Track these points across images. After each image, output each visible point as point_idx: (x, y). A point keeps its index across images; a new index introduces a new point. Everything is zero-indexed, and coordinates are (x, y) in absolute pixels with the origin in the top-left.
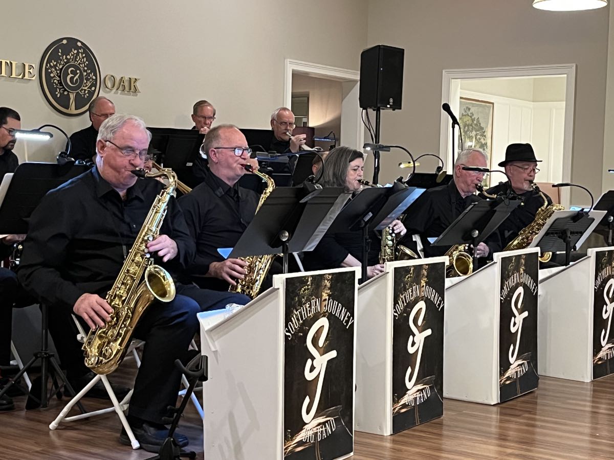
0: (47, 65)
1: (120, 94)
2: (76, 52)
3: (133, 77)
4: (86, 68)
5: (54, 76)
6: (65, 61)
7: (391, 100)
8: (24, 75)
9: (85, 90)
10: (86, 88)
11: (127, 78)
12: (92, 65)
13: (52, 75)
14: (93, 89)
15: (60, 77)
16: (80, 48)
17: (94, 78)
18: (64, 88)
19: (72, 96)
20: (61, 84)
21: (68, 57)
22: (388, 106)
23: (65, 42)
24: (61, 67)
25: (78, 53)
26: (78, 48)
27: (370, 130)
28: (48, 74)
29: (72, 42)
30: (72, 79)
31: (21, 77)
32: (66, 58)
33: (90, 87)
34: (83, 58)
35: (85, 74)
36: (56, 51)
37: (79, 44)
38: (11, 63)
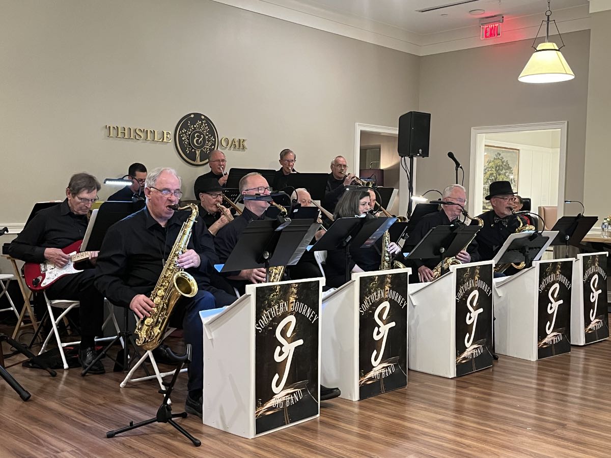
0: (179, 132)
1: (233, 150)
2: (200, 122)
3: (242, 138)
4: (208, 133)
5: (185, 139)
6: (193, 129)
7: (420, 151)
8: (163, 139)
9: (207, 148)
10: (208, 147)
11: (237, 140)
12: (212, 131)
13: (183, 139)
14: (213, 147)
15: (189, 140)
16: (204, 120)
17: (214, 140)
18: (192, 147)
19: (198, 153)
20: (190, 144)
21: (195, 126)
22: (418, 155)
23: (192, 116)
24: (190, 133)
25: (202, 123)
26: (202, 120)
27: (406, 171)
28: (180, 138)
29: (198, 116)
30: (197, 141)
31: (161, 140)
32: (193, 127)
33: (211, 146)
34: (206, 126)
35: (207, 137)
36: (186, 122)
37: (203, 117)
38: (154, 132)
